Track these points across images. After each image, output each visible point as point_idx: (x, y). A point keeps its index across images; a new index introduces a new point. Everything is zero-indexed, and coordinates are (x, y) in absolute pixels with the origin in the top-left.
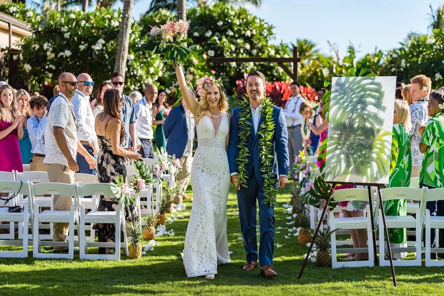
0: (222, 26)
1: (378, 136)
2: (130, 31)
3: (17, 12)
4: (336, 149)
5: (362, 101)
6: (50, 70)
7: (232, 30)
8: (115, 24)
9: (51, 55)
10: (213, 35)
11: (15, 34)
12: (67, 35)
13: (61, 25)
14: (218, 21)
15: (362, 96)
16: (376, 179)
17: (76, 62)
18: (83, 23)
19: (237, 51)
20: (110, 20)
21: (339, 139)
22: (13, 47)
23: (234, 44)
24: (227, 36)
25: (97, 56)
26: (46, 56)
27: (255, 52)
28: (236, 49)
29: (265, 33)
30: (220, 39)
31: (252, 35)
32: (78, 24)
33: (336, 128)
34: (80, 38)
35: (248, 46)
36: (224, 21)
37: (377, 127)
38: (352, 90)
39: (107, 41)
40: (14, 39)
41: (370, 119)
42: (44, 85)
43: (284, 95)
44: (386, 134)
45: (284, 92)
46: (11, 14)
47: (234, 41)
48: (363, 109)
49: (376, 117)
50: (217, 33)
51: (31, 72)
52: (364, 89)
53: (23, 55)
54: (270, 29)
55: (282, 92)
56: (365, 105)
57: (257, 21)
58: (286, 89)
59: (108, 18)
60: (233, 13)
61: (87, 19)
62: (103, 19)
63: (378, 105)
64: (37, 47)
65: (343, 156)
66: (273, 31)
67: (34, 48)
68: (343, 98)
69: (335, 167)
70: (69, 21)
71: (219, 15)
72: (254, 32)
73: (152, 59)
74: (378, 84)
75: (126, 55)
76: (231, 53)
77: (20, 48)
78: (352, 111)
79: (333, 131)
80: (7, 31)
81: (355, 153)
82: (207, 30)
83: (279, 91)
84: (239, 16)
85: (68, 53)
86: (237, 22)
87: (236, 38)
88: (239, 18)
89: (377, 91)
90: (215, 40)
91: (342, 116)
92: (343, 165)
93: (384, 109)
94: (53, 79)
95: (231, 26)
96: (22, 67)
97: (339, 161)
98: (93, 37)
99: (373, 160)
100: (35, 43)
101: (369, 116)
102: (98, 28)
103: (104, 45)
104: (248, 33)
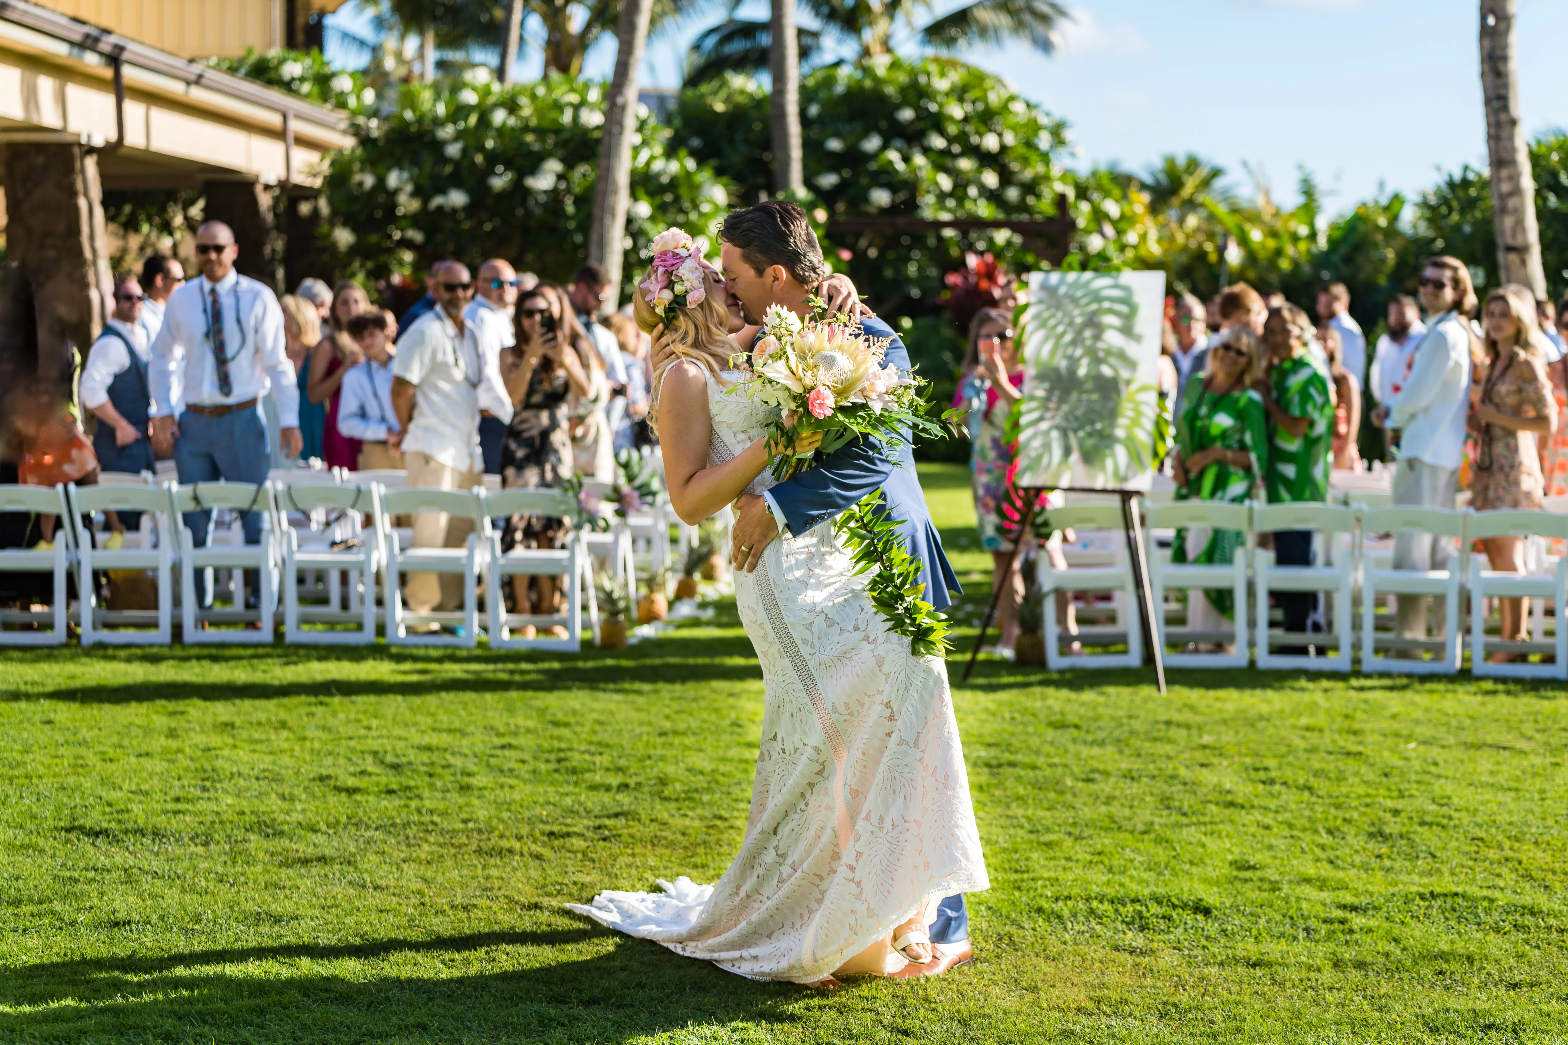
0: (912, 122)
1: (1126, 392)
2: (637, 139)
3: (302, 79)
4: (1041, 419)
5: (1093, 323)
6: (406, 243)
7: (942, 133)
8: (593, 118)
9: (407, 204)
10: (885, 147)
11: (302, 142)
12: (453, 150)
13: (438, 122)
14: (898, 107)
15: (1095, 313)
16: (1125, 479)
17: (481, 224)
18: (499, 117)
19: (959, 193)
20: (577, 108)
21: (1048, 399)
22: (298, 178)
23: (947, 171)
24: (927, 151)
25: (544, 206)
26: (392, 206)
27: (1013, 194)
29: (1044, 141)
30: (906, 159)
31: (1004, 148)
32: (484, 121)
33: (1041, 377)
34: (493, 158)
35: (991, 179)
36: (917, 108)
37: (1125, 374)
38: (1075, 301)
39: (570, 163)
40: (302, 158)
41: (1112, 360)
42: (389, 285)
44: (1144, 389)
46: (288, 86)
47: (948, 162)
48: (1097, 337)
49: (1122, 355)
50: (898, 143)
51: (354, 251)
52: (1097, 298)
53: (330, 201)
54: (1057, 131)
56: (1099, 330)
57: (1018, 107)
59: (571, 104)
60: (941, 84)
61: (512, 106)
62: (558, 107)
63: (1127, 330)
64: (369, 181)
65: (1055, 434)
66: (1068, 134)
67: (361, 184)
68: (1053, 316)
69: (1039, 458)
70: (459, 112)
71: (903, 90)
72: (1010, 139)
73: (702, 215)
74: (1127, 289)
75: (622, 202)
76: (942, 196)
77: (317, 183)
78: (1074, 343)
79: (1034, 384)
80: (280, 134)
81: (1081, 427)
82: (866, 134)
84: (960, 93)
85: (457, 198)
86: (956, 111)
87: (955, 156)
88: (961, 100)
89: (1124, 301)
90: (891, 163)
91: (1053, 352)
92: (1057, 452)
93: (1138, 339)
94: (418, 266)
95: (937, 122)
96: (328, 235)
97: (1047, 446)
98: (531, 153)
99: (1116, 440)
100: (362, 170)
101: (1108, 352)
102: (540, 132)
103: (560, 177)
104: (991, 142)
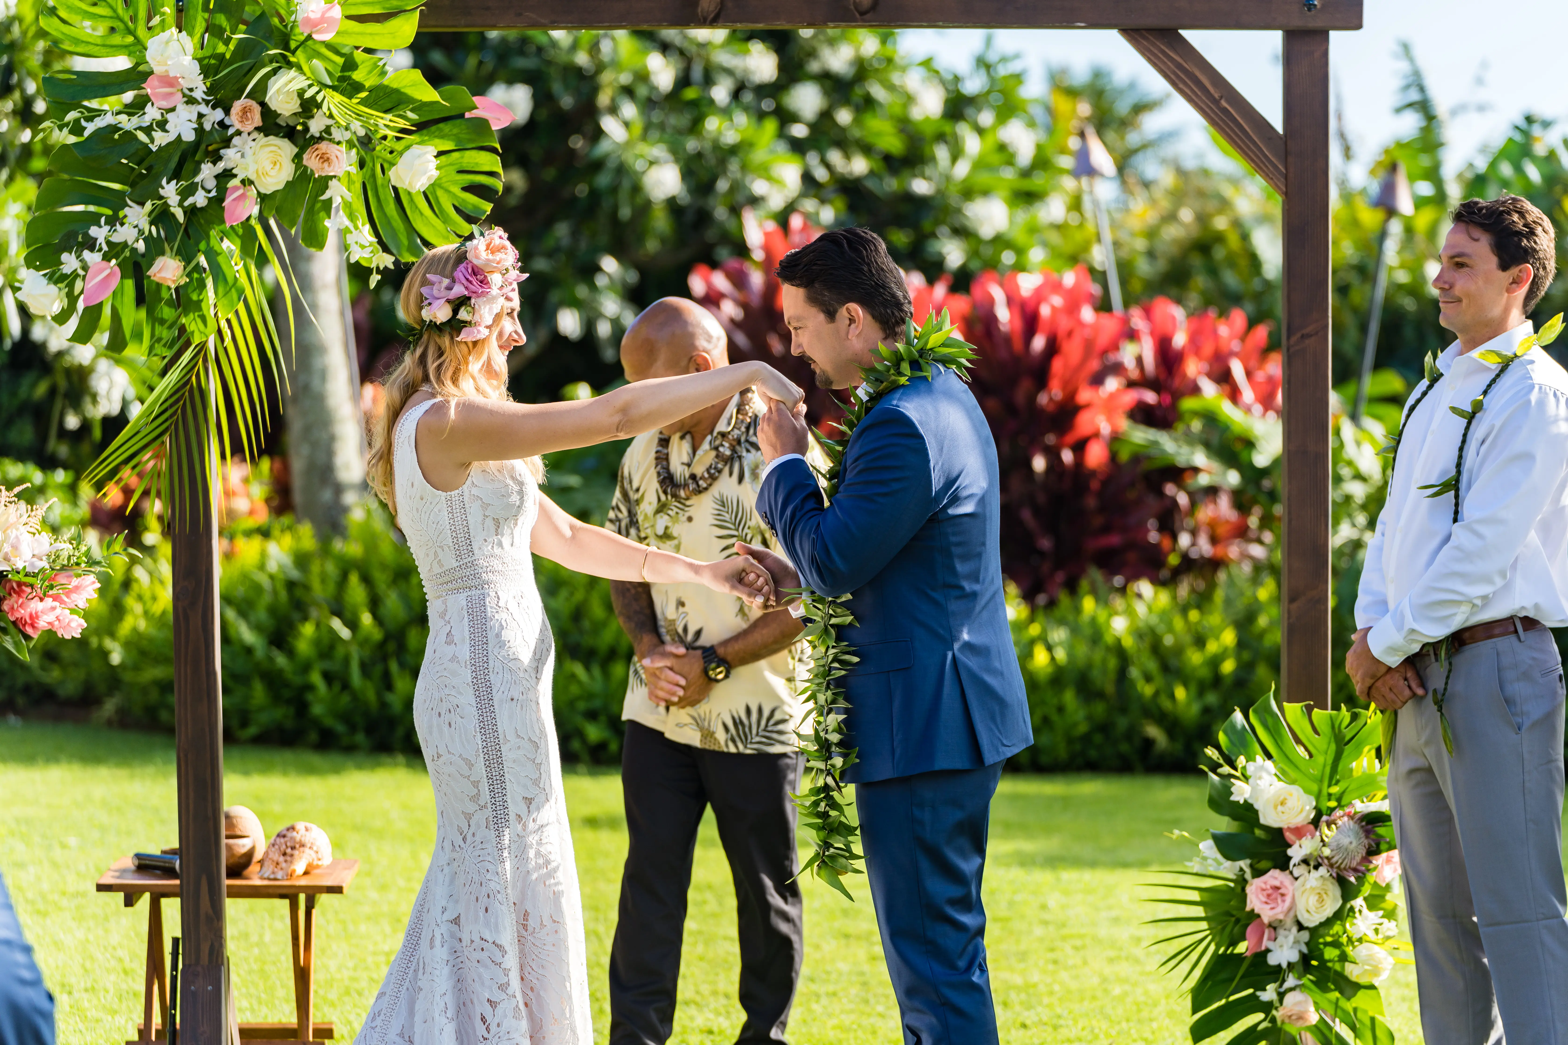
19: (691, 94)
23: (665, 48)
28: (683, 81)
43: (1057, 365)
45: (1053, 348)
55: (1039, 343)
58: (1064, 324)
83: (1018, 344)
